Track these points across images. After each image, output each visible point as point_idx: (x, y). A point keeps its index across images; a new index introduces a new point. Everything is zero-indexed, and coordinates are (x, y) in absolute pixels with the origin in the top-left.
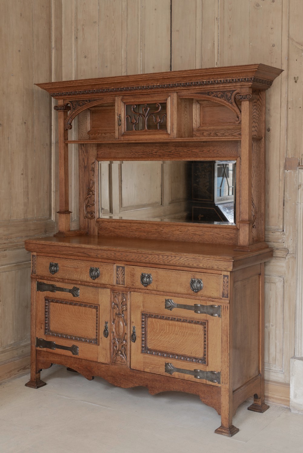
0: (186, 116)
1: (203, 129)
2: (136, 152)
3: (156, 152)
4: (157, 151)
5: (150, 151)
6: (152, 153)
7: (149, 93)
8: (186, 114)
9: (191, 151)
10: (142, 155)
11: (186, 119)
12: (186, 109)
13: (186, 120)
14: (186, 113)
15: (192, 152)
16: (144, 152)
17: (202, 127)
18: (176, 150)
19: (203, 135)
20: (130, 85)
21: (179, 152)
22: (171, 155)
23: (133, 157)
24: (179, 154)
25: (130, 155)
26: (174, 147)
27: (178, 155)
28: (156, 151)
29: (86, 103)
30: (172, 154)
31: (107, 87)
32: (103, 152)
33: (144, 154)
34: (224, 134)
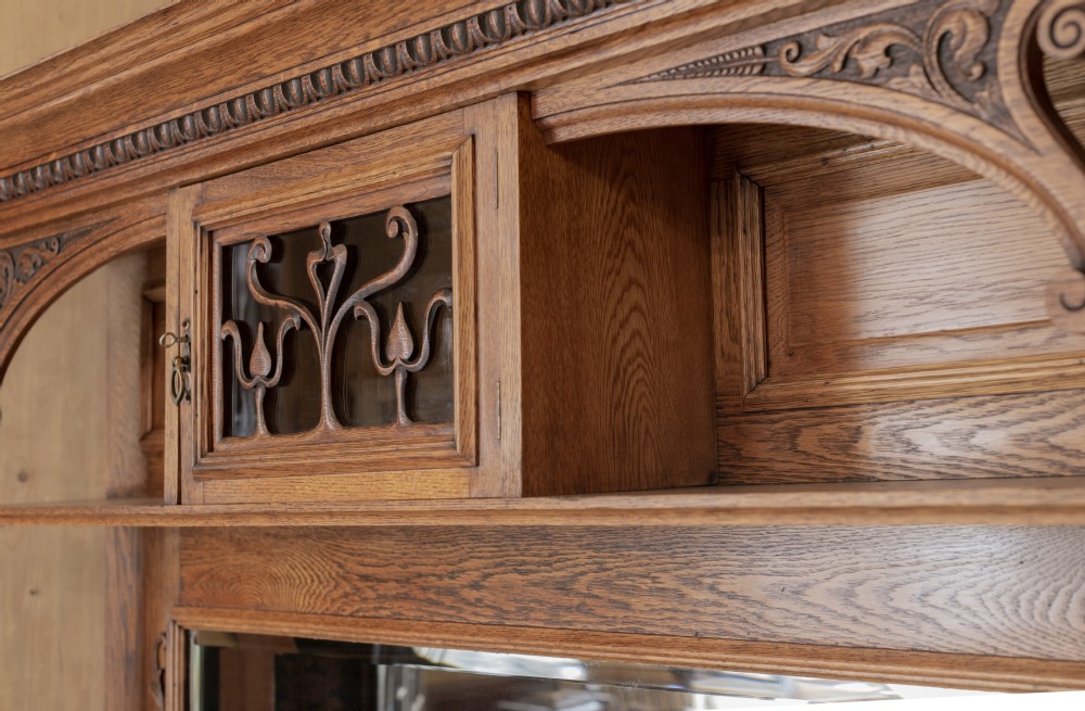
0: (635, 295)
1: (785, 400)
2: (365, 578)
3: (475, 586)
4: (486, 576)
5: (440, 577)
6: (451, 592)
7: (335, 134)
8: (632, 282)
9: (712, 588)
10: (396, 598)
11: (635, 322)
12: (630, 233)
13: (636, 333)
14: (631, 268)
15: (712, 597)
16: (408, 580)
17: (786, 376)
18: (603, 575)
19: (794, 448)
20: (211, 88)
21: (625, 591)
22: (568, 609)
23: (349, 610)
24: (627, 606)
25: (335, 595)
26: (589, 546)
27: (621, 614)
28: (475, 575)
29: (47, 254)
30: (578, 608)
31: (104, 127)
32: (206, 567)
33: (406, 597)
34: (972, 434)
